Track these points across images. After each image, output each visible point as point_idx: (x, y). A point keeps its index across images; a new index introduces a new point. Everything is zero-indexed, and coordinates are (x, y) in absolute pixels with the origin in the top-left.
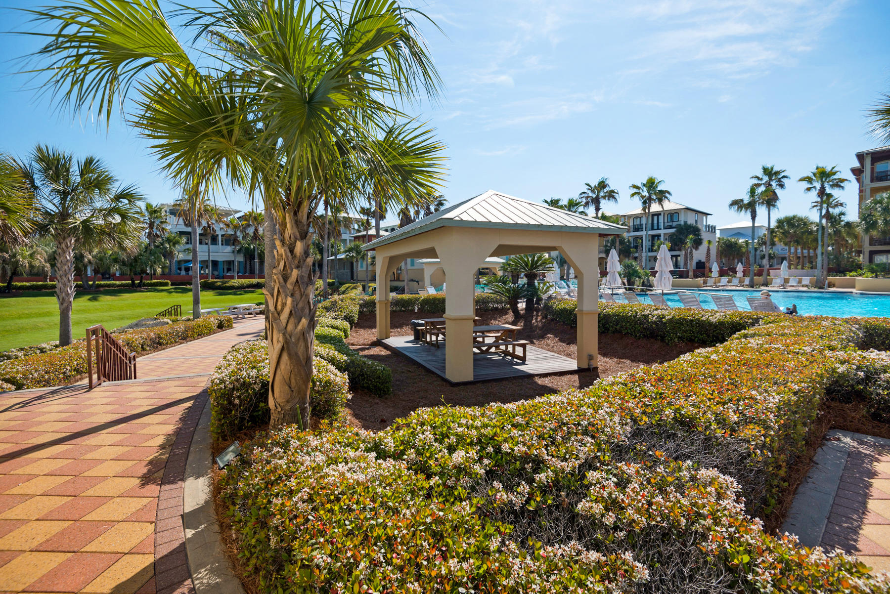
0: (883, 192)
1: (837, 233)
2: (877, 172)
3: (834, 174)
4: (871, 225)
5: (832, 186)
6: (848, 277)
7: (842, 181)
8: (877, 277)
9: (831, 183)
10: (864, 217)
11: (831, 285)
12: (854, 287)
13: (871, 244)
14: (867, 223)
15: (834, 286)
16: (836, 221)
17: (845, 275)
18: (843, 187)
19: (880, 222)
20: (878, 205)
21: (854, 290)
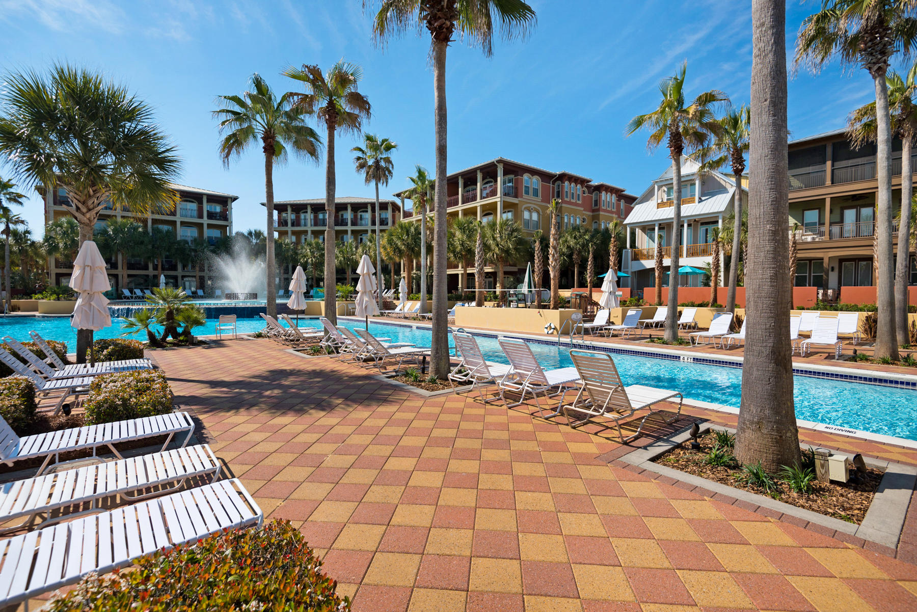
0: (63, 216)
1: (22, 252)
2: (60, 197)
3: (11, 186)
4: (53, 249)
5: (10, 200)
6: (33, 300)
7: (20, 196)
8: (59, 300)
9: (8, 196)
10: (47, 239)
11: (14, 309)
12: (37, 310)
13: (56, 267)
14: (50, 245)
15: (19, 309)
16: (21, 239)
17: (31, 298)
18: (21, 203)
19: (61, 245)
20: (58, 229)
21: (37, 314)
